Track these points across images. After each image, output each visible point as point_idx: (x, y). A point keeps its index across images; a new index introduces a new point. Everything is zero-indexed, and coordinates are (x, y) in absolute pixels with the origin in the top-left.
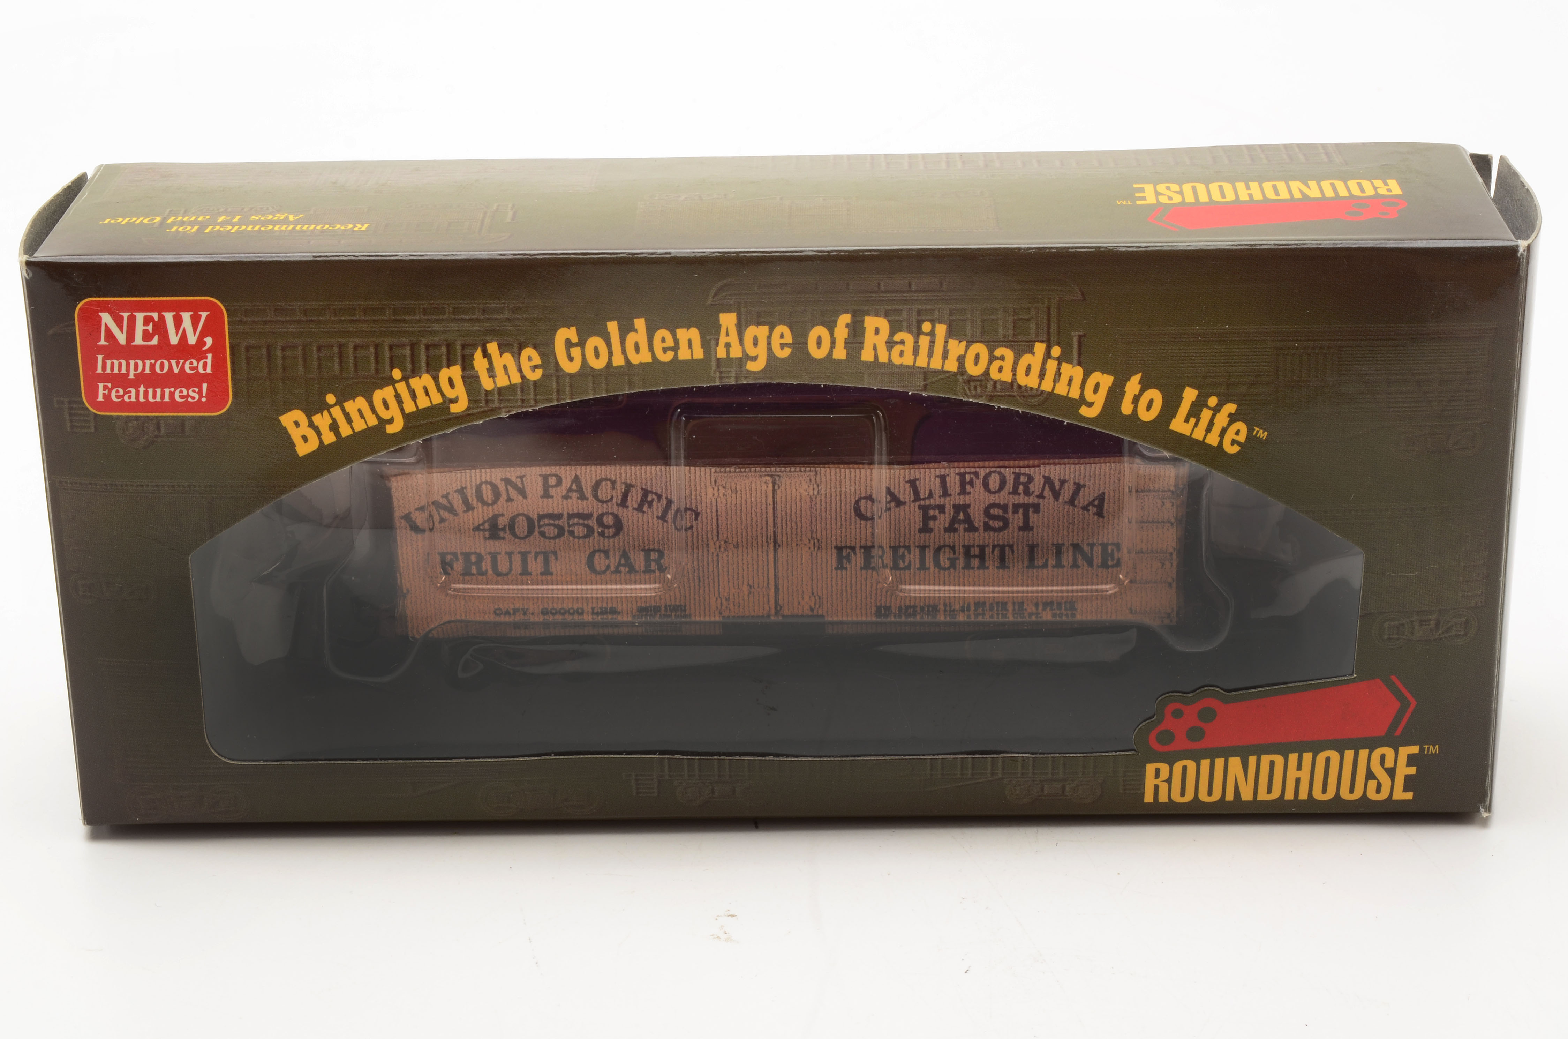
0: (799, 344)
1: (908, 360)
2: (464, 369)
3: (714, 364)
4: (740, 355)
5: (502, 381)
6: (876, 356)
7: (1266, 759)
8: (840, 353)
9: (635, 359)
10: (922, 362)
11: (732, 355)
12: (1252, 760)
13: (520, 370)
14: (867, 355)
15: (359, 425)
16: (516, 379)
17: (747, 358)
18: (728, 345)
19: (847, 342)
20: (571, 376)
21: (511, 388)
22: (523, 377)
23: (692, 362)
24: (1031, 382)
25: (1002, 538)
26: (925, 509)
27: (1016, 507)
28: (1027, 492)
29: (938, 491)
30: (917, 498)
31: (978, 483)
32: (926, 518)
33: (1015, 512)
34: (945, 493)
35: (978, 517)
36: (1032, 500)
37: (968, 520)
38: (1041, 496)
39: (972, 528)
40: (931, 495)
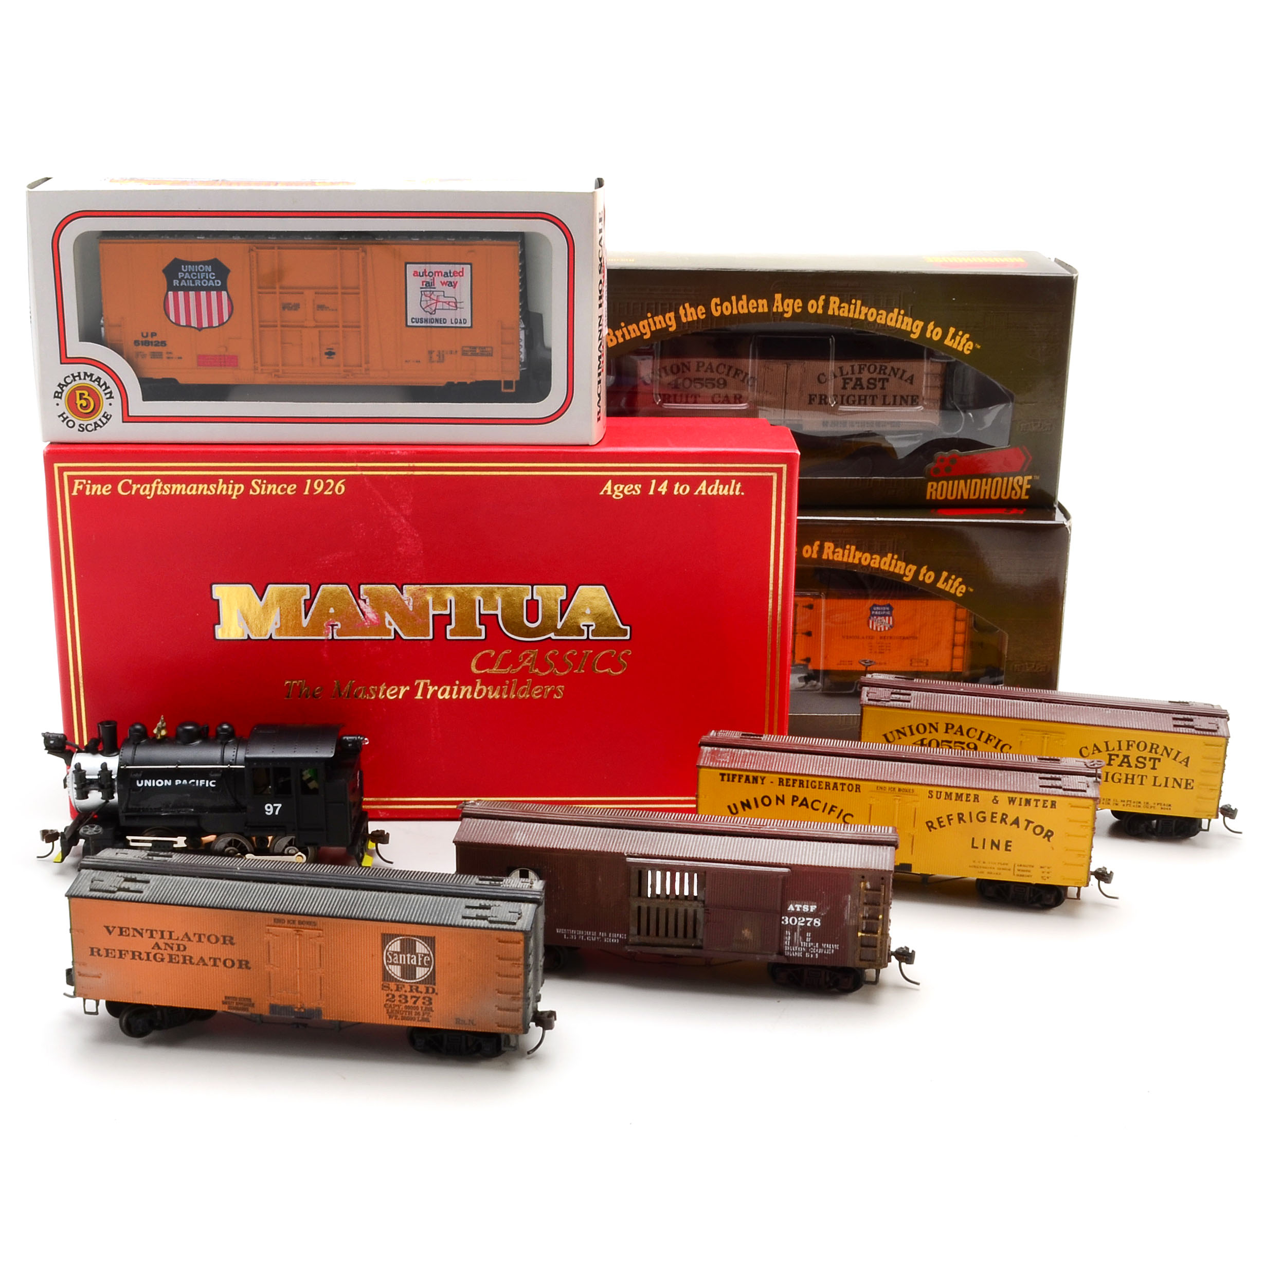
0: (805, 307)
1: (846, 314)
2: (675, 314)
3: (771, 315)
4: (782, 311)
5: (690, 319)
6: (834, 313)
7: (974, 481)
8: (820, 311)
9: (741, 312)
10: (851, 315)
11: (779, 311)
12: (969, 481)
13: (697, 314)
14: (830, 312)
15: (633, 335)
16: (695, 318)
17: (784, 312)
18: (777, 307)
19: (823, 307)
20: (716, 317)
21: (693, 321)
22: (698, 317)
23: (763, 313)
24: (892, 324)
25: (874, 392)
26: (844, 379)
27: (880, 380)
28: (884, 373)
29: (850, 372)
30: (842, 375)
31: (866, 369)
32: (845, 383)
33: (879, 381)
34: (853, 373)
35: (865, 384)
36: (885, 376)
37: (861, 385)
38: (889, 375)
39: (862, 388)
40: (847, 374)
